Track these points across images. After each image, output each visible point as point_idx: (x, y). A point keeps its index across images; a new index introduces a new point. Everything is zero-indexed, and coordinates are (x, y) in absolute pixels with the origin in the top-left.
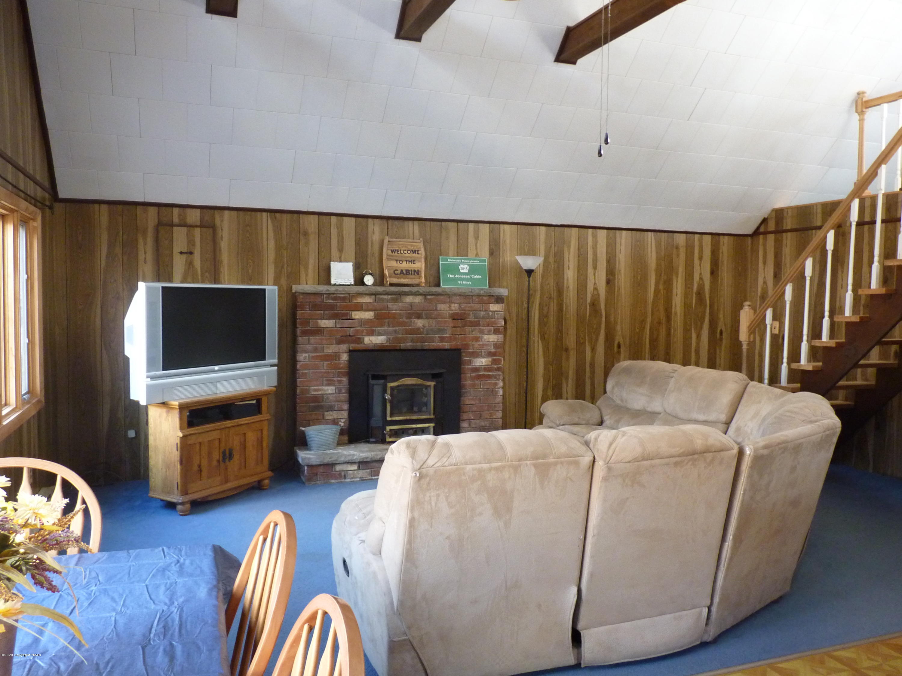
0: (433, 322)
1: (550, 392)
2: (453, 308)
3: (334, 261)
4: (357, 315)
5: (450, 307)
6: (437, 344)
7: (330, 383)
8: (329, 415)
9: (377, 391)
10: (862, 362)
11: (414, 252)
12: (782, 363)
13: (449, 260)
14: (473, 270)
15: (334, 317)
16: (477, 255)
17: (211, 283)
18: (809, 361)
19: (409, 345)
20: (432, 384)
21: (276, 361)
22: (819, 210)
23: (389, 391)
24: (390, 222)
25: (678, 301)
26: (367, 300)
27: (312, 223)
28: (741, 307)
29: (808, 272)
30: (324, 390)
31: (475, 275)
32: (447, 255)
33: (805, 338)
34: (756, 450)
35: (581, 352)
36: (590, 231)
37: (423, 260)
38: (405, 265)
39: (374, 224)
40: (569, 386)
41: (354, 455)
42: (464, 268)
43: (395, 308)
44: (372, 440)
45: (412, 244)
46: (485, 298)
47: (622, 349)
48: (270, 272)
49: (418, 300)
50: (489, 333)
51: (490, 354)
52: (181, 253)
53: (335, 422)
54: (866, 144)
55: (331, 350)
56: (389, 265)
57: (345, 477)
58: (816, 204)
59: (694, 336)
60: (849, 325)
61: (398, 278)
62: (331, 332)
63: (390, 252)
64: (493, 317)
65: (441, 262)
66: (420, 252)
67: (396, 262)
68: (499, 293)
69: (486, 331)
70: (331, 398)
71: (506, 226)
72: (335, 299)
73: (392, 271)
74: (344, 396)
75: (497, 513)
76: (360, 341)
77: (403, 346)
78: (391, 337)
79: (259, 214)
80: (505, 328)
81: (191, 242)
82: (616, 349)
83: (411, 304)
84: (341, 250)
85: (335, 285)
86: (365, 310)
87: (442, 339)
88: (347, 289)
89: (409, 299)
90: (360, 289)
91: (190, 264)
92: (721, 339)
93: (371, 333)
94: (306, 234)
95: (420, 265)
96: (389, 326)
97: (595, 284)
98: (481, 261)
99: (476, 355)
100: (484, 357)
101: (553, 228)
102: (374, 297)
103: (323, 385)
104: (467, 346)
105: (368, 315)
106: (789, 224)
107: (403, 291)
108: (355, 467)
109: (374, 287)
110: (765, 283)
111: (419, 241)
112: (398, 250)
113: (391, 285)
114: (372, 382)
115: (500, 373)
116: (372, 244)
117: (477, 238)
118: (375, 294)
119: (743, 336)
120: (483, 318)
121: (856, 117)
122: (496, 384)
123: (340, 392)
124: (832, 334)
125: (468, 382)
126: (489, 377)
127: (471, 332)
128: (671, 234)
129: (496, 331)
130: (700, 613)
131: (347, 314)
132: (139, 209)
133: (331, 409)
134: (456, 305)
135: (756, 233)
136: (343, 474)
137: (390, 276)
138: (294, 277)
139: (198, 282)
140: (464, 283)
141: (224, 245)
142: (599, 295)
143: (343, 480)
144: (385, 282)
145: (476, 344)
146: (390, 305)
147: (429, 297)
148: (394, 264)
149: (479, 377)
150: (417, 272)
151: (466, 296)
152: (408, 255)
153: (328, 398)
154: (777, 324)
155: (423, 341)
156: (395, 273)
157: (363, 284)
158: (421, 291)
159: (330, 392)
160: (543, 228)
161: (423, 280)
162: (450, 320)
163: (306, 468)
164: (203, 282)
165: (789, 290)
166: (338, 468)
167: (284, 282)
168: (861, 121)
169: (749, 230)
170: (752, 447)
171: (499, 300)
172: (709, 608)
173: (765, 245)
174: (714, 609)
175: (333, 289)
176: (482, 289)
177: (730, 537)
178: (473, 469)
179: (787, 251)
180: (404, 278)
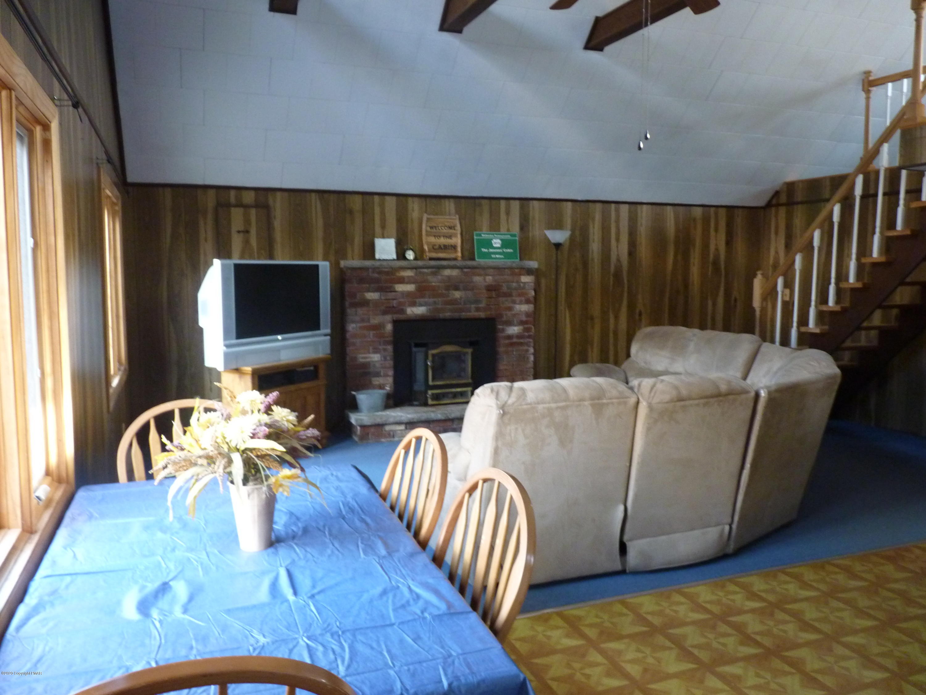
0: (469, 293)
1: (576, 358)
2: (487, 280)
3: (377, 238)
4: (400, 288)
5: (485, 279)
6: (473, 314)
7: (376, 351)
8: (376, 381)
9: (420, 357)
10: (865, 324)
11: (450, 228)
12: (792, 327)
13: (483, 235)
14: (505, 244)
15: (380, 289)
16: (508, 230)
17: (266, 259)
18: (817, 324)
19: (448, 315)
20: (470, 351)
21: (328, 331)
22: (828, 183)
23: (430, 358)
24: (428, 200)
25: (695, 271)
26: (409, 273)
27: (357, 203)
28: (755, 276)
29: (816, 242)
30: (371, 358)
31: (506, 248)
32: (481, 230)
33: (813, 303)
34: (770, 393)
35: (605, 320)
36: (613, 205)
37: (459, 236)
38: (443, 241)
39: (413, 202)
40: (594, 352)
41: (401, 416)
42: (497, 243)
43: (434, 281)
44: (415, 403)
45: (449, 220)
46: (516, 271)
47: (643, 317)
48: (320, 248)
49: (455, 273)
50: (521, 303)
51: (522, 323)
52: (239, 232)
53: (381, 387)
54: (871, 119)
55: (376, 320)
56: (428, 240)
57: (393, 437)
58: (825, 178)
59: (710, 303)
60: (853, 290)
61: (436, 253)
62: (376, 303)
63: (429, 229)
64: (524, 288)
65: (475, 237)
66: (456, 228)
67: (434, 238)
68: (529, 265)
69: (518, 302)
70: (377, 365)
71: (535, 202)
72: (380, 273)
73: (431, 247)
74: (390, 363)
75: (562, 443)
76: (403, 311)
77: (441, 316)
78: (431, 307)
79: (308, 194)
80: (535, 298)
81: (247, 221)
82: (637, 317)
83: (449, 277)
84: (383, 227)
85: (380, 260)
86: (407, 283)
87: (478, 309)
88: (390, 263)
89: (447, 272)
90: (402, 263)
91: (247, 242)
92: (735, 306)
93: (414, 304)
94: (351, 212)
95: (457, 241)
96: (430, 298)
97: (618, 255)
98: (512, 235)
99: (509, 323)
100: (516, 326)
101: (578, 203)
102: (415, 270)
103: (369, 353)
104: (501, 316)
105: (410, 288)
106: (799, 196)
107: (441, 265)
108: (402, 427)
109: (415, 262)
110: (777, 252)
111: (454, 217)
112: (435, 227)
113: (431, 259)
114: (414, 349)
115: (531, 340)
116: (412, 220)
117: (508, 213)
118: (416, 268)
119: (757, 303)
120: (516, 289)
121: (863, 95)
122: (527, 351)
123: (385, 359)
124: (838, 300)
125: (501, 349)
126: (521, 344)
127: (505, 302)
128: (688, 207)
129: (528, 302)
130: (723, 530)
131: (391, 287)
132: (200, 192)
133: (377, 375)
134: (490, 278)
135: (769, 205)
136: (392, 433)
137: (430, 251)
138: (341, 253)
139: (254, 259)
140: (497, 256)
141: (277, 224)
142: (621, 266)
143: (392, 439)
144: (425, 256)
145: (509, 313)
146: (430, 278)
147: (465, 270)
148: (432, 240)
149: (512, 344)
150: (454, 247)
151: (499, 269)
152: (445, 231)
153: (374, 366)
154: (787, 291)
155: (461, 310)
156: (434, 248)
157: (405, 258)
158: (458, 265)
159: (376, 359)
160: (569, 204)
161: (459, 254)
162: (485, 291)
163: (359, 428)
164: (259, 259)
165: (798, 259)
166: (387, 428)
167: (332, 258)
168: (868, 99)
169: (762, 203)
170: (766, 390)
171: (529, 272)
172: (730, 525)
173: (776, 216)
174: (734, 526)
175: (377, 264)
176: (514, 262)
177: (748, 466)
178: (544, 408)
179: (798, 221)
180: (442, 252)
